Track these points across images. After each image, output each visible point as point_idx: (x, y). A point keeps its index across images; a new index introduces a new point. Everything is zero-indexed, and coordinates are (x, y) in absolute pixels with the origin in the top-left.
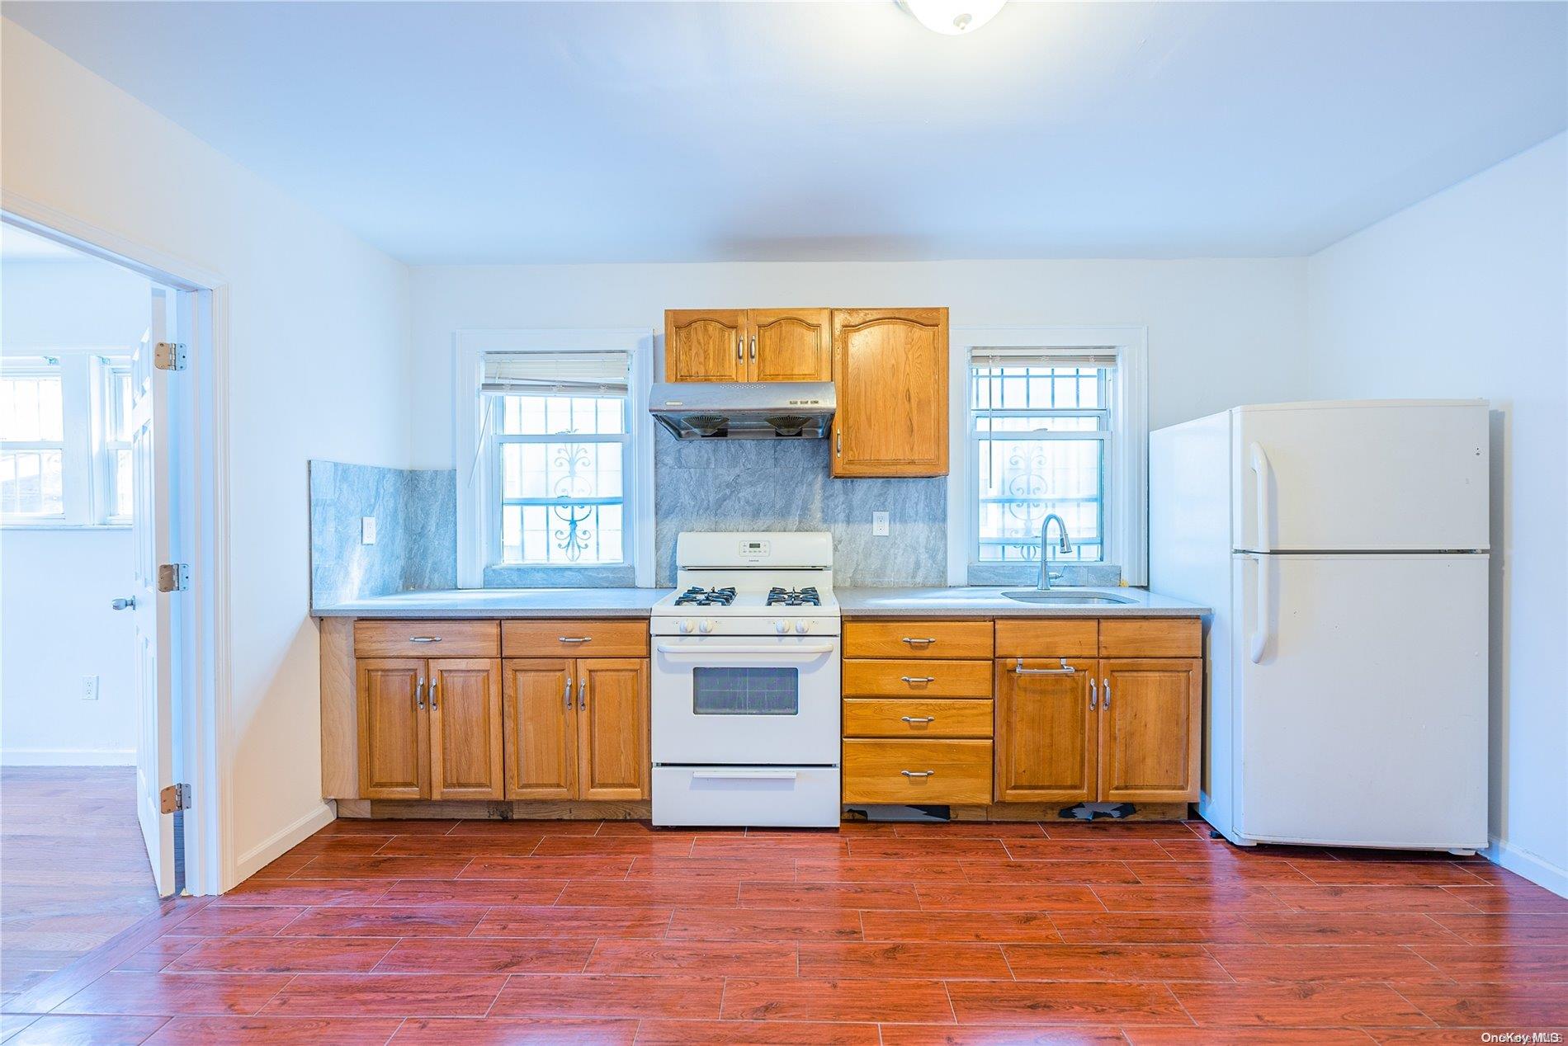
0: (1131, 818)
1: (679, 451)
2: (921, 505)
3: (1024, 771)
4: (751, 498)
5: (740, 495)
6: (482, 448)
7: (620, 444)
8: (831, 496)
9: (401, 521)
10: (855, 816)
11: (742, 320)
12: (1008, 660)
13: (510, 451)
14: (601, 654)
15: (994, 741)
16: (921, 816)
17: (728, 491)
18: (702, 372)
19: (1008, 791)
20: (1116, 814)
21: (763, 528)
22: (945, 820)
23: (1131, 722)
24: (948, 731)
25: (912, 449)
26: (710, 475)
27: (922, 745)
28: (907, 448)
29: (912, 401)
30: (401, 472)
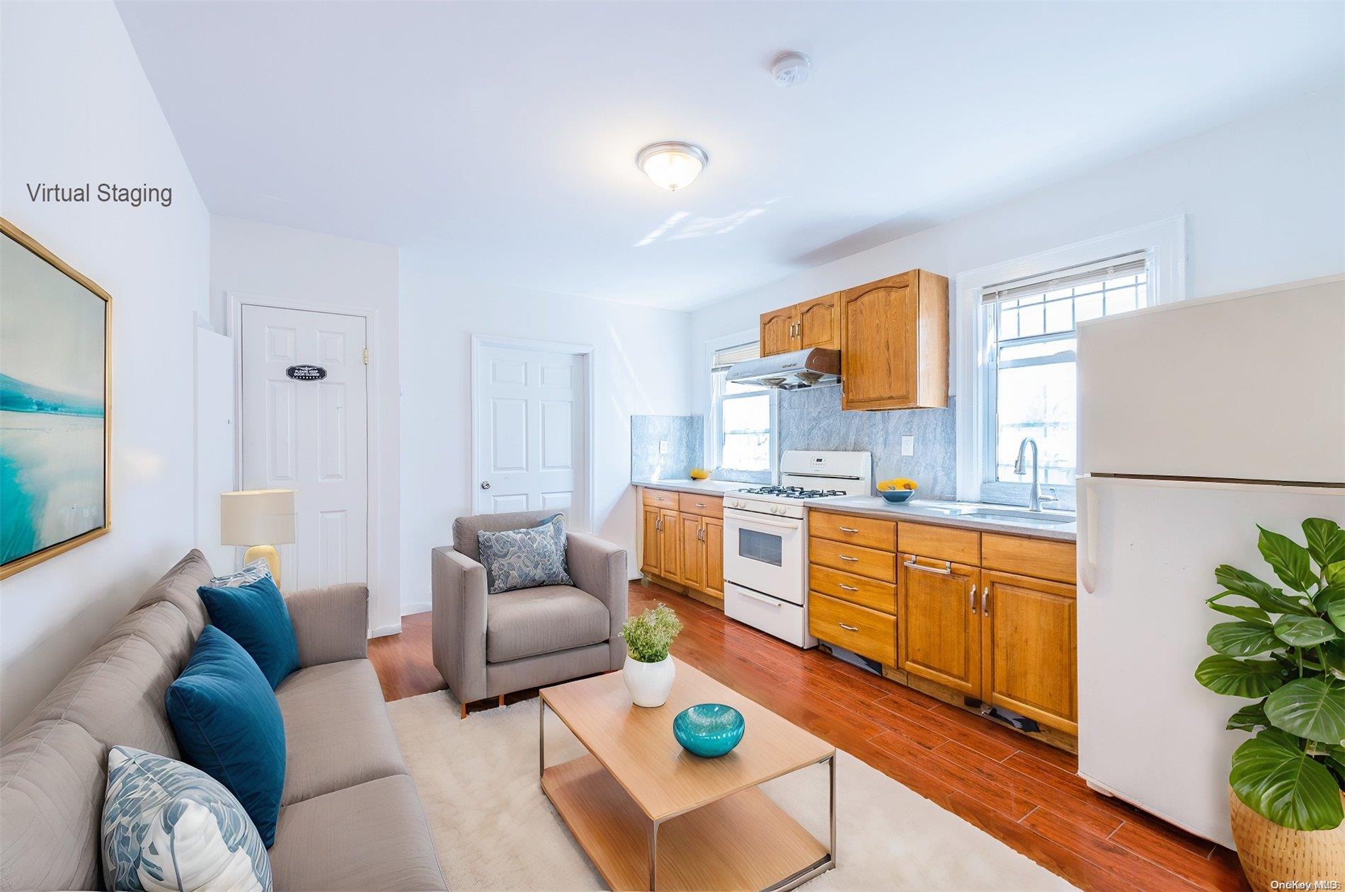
0: (1033, 735)
1: (790, 398)
2: (939, 430)
3: (919, 650)
4: (827, 428)
5: (820, 426)
6: (714, 402)
7: (768, 396)
8: (875, 424)
9: (684, 443)
10: (821, 650)
11: (793, 312)
12: (906, 555)
13: (726, 403)
14: (711, 515)
15: (897, 618)
16: (863, 665)
17: (814, 423)
18: (775, 350)
19: (908, 662)
20: (1018, 725)
21: (833, 449)
22: (877, 673)
23: (1012, 635)
24: (865, 601)
25: (890, 386)
26: (805, 412)
27: (852, 608)
28: (887, 387)
29: (890, 349)
30: (685, 418)
